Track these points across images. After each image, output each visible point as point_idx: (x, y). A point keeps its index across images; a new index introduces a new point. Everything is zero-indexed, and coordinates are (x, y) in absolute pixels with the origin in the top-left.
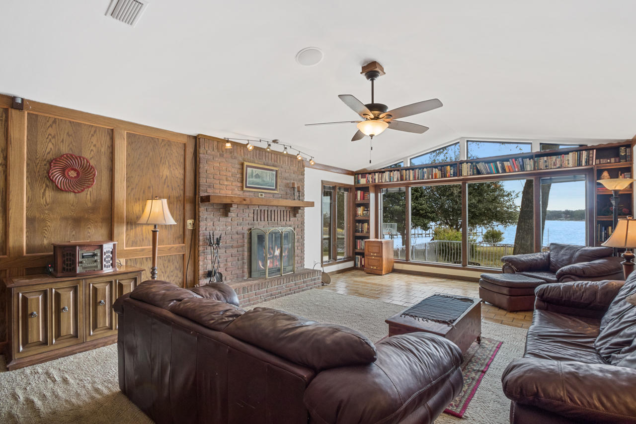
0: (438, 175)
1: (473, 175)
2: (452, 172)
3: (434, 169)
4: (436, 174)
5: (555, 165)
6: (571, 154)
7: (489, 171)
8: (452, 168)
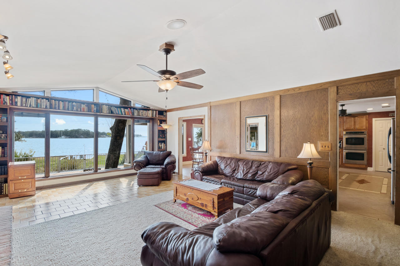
0: (85, 109)
1: (109, 113)
2: (95, 109)
3: (82, 105)
4: (83, 109)
5: (145, 115)
6: (150, 111)
7: (117, 113)
8: (95, 106)
